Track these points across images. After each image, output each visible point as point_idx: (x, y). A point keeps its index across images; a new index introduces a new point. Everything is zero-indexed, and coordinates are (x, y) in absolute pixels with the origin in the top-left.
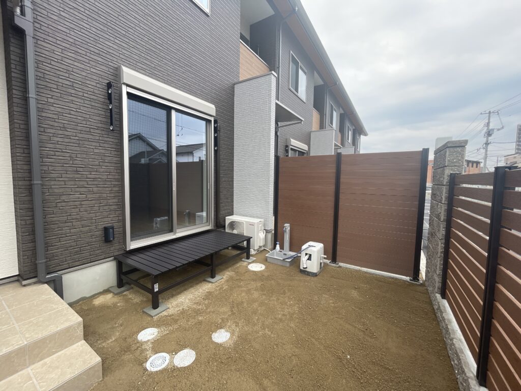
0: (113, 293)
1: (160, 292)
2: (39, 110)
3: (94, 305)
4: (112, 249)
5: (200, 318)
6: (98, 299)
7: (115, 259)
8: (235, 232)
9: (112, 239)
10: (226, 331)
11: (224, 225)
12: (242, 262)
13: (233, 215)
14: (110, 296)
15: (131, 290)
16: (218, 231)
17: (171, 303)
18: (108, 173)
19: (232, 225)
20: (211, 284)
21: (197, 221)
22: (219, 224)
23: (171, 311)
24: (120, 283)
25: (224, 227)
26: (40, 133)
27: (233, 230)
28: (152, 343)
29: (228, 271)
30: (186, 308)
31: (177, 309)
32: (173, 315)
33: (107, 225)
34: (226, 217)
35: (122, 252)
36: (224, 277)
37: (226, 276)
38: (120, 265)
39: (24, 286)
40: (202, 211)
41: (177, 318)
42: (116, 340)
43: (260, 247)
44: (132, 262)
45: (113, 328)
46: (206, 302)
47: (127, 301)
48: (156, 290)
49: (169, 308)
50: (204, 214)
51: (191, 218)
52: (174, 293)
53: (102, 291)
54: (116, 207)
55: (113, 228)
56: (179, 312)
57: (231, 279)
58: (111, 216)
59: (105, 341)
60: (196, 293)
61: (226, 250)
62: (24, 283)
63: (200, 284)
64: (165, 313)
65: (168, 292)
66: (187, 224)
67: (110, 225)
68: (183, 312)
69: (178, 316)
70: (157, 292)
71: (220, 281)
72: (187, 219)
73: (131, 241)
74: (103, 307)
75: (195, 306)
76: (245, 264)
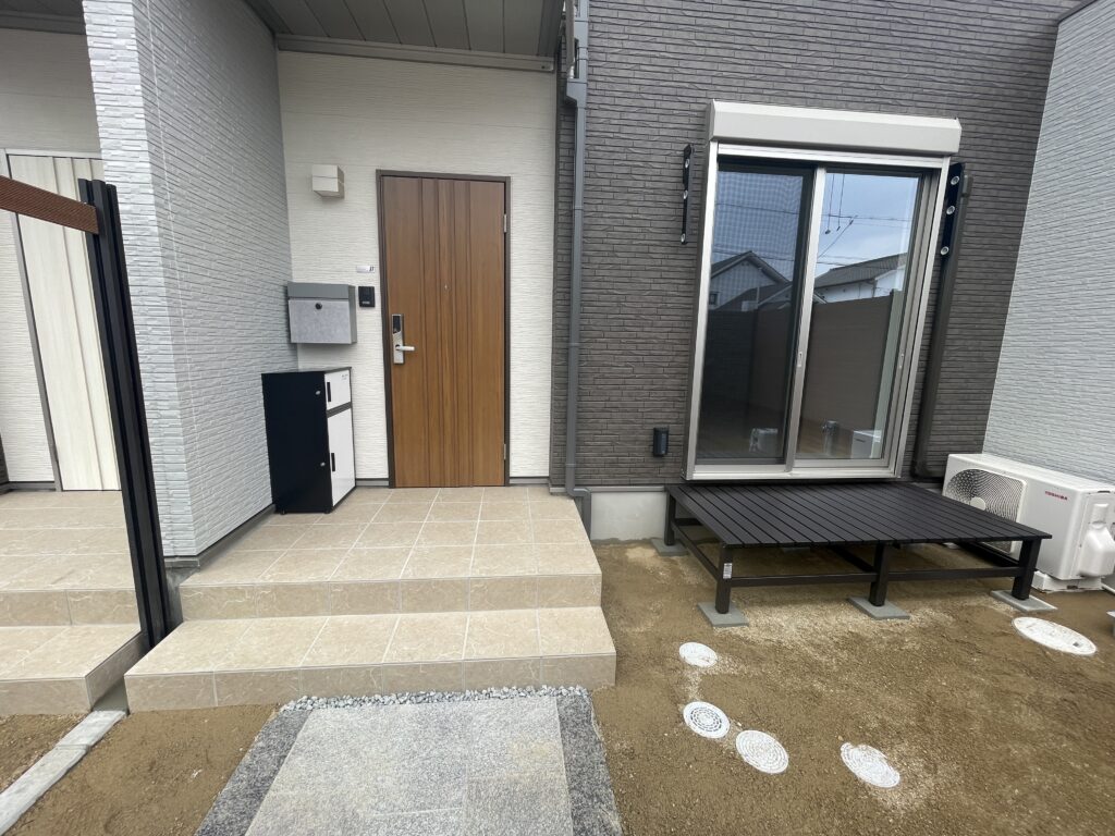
0: (657, 550)
1: (734, 582)
2: (586, 228)
3: (627, 557)
4: (662, 470)
5: (818, 686)
6: (634, 550)
7: (665, 490)
8: (979, 503)
9: (663, 452)
10: (888, 761)
11: (939, 475)
12: (990, 599)
13: (979, 451)
14: (650, 553)
15: (686, 557)
16: (914, 488)
17: (756, 616)
18: (669, 329)
19: (970, 481)
20: (866, 617)
21: (853, 451)
22: (923, 471)
23: (751, 633)
24: (670, 539)
25: (940, 481)
26: (583, 266)
27: (973, 495)
28: (702, 676)
29: (931, 606)
30: (785, 643)
31: (764, 635)
32: (753, 643)
33: (658, 426)
34: (951, 455)
35: (679, 481)
36: (913, 617)
37: (919, 615)
38: (672, 504)
39: (552, 494)
40: (873, 428)
41: (763, 654)
42: (646, 633)
43: (1086, 577)
44: (693, 504)
45: (645, 610)
46: (844, 655)
47: (676, 573)
48: (727, 575)
49: (748, 625)
50: (877, 436)
51: (840, 441)
52: (767, 598)
53: (640, 538)
54: (676, 394)
55: (667, 433)
56: (768, 643)
57: (937, 629)
58: (668, 410)
59: (630, 626)
60: (821, 621)
61: (933, 547)
62: (553, 489)
63: (835, 606)
64: (737, 631)
65: (755, 591)
66: (827, 454)
67: (663, 426)
68: (777, 649)
69: (763, 651)
70: (727, 580)
71: (899, 621)
72: (827, 441)
73: (696, 463)
74: (638, 568)
75: (810, 650)
76: (1002, 608)
